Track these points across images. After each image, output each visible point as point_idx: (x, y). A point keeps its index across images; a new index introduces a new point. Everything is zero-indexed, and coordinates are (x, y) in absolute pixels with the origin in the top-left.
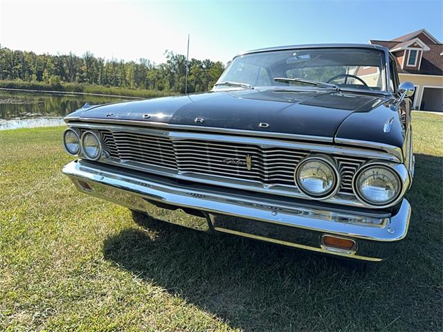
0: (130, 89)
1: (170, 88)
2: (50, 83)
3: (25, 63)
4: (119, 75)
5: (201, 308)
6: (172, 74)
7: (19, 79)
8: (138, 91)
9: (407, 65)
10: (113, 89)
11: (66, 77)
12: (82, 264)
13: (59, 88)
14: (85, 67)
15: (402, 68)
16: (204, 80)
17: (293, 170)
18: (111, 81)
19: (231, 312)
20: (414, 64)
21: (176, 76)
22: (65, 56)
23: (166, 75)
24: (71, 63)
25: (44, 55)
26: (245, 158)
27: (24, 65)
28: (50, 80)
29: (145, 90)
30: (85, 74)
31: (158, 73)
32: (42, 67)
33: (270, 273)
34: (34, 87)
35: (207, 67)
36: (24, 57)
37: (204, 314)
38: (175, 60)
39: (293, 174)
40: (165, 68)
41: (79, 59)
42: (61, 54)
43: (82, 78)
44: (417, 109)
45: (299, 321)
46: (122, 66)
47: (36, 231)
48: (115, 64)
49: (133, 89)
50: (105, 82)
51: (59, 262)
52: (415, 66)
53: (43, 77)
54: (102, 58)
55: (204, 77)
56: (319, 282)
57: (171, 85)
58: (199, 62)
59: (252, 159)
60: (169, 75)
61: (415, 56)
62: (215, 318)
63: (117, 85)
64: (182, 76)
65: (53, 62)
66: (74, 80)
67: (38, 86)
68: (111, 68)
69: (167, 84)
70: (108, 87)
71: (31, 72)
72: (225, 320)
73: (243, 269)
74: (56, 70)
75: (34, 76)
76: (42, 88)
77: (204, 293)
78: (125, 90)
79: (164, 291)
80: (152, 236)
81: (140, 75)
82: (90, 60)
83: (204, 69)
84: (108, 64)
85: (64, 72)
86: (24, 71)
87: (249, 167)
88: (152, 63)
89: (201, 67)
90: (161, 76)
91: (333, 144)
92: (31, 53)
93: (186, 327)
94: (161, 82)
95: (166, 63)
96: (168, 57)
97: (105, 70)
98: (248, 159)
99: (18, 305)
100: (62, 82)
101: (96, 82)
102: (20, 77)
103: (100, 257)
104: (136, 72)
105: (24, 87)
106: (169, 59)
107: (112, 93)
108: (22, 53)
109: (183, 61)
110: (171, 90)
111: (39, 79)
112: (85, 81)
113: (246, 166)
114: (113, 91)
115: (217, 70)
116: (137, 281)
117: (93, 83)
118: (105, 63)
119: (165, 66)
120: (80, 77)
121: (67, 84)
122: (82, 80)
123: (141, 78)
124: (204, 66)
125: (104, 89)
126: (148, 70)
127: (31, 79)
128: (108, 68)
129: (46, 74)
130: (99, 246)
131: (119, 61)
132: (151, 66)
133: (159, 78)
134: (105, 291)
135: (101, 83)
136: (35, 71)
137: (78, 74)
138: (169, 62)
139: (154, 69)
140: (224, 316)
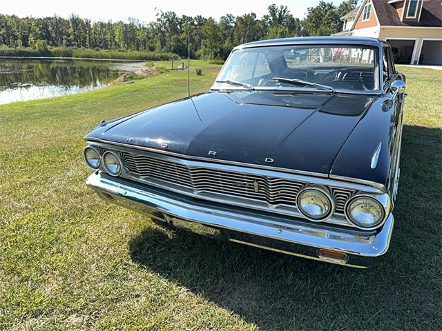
0: (120, 51)
1: (162, 48)
2: (37, 49)
3: (8, 28)
4: (108, 37)
5: (220, 306)
6: (163, 33)
7: (4, 46)
8: (129, 53)
9: (407, 17)
10: (103, 52)
11: (53, 42)
12: (114, 267)
13: (47, 53)
14: (71, 30)
15: (401, 20)
16: (196, 38)
17: (295, 197)
18: (100, 43)
19: (245, 309)
20: (414, 16)
21: (167, 34)
22: (49, 18)
23: (157, 34)
24: (57, 25)
25: (27, 18)
26: (252, 182)
27: (7, 30)
28: (36, 45)
29: (136, 52)
30: (72, 37)
31: (148, 33)
32: (27, 31)
33: (275, 269)
34: (21, 53)
35: (199, 24)
36: (7, 21)
37: (223, 311)
38: (165, 17)
39: (294, 200)
40: (155, 27)
41: (64, 21)
42: (45, 17)
43: (69, 41)
44: (415, 63)
45: (302, 313)
46: (110, 26)
47: (66, 234)
48: (102, 25)
49: (123, 51)
50: (94, 45)
51: (93, 266)
52: (415, 17)
53: (29, 42)
54: (89, 19)
55: (196, 35)
56: (317, 276)
57: (163, 44)
58: (190, 19)
59: (259, 183)
60: (160, 34)
61: (415, 7)
62: (232, 314)
63: (106, 48)
64: (173, 35)
65: (37, 25)
66: (62, 44)
67: (25, 52)
68: (99, 29)
69: (158, 44)
70: (98, 50)
71: (16, 38)
72: (241, 316)
73: (253, 266)
74: (41, 34)
75: (20, 42)
76: (29, 54)
77: (222, 291)
78: (116, 52)
79: (188, 291)
80: (170, 235)
81: (129, 35)
82: (76, 22)
83: (196, 26)
84: (96, 25)
85: (50, 36)
86: (8, 36)
87: (256, 190)
88: (140, 22)
89: (193, 24)
90: (151, 35)
91: (328, 178)
92: (13, 16)
93: (210, 324)
94: (152, 42)
95: (155, 21)
96: (157, 15)
97: (92, 31)
98: (256, 184)
99: (69, 309)
100: (49, 47)
101: (84, 45)
102: (5, 43)
103: (128, 259)
104: (125, 32)
105: (10, 54)
106: (159, 17)
107: (102, 57)
108: (4, 16)
109: (173, 18)
110: (163, 50)
111: (25, 45)
112: (73, 45)
113: (253, 188)
114: (103, 54)
115: (210, 27)
116: (164, 282)
117: (82, 47)
118: (92, 24)
119: (155, 24)
120: (67, 40)
121: (55, 49)
122: (69, 44)
123: (131, 39)
124: (196, 23)
125: (93, 52)
126: (138, 30)
127: (17, 45)
128: (96, 30)
129: (31, 39)
130: (125, 248)
131: (106, 22)
132: (140, 25)
133: (149, 38)
134: (138, 293)
135: (90, 46)
136: (20, 37)
137: (64, 37)
138: (159, 20)
139: (144, 28)
140: (240, 312)
